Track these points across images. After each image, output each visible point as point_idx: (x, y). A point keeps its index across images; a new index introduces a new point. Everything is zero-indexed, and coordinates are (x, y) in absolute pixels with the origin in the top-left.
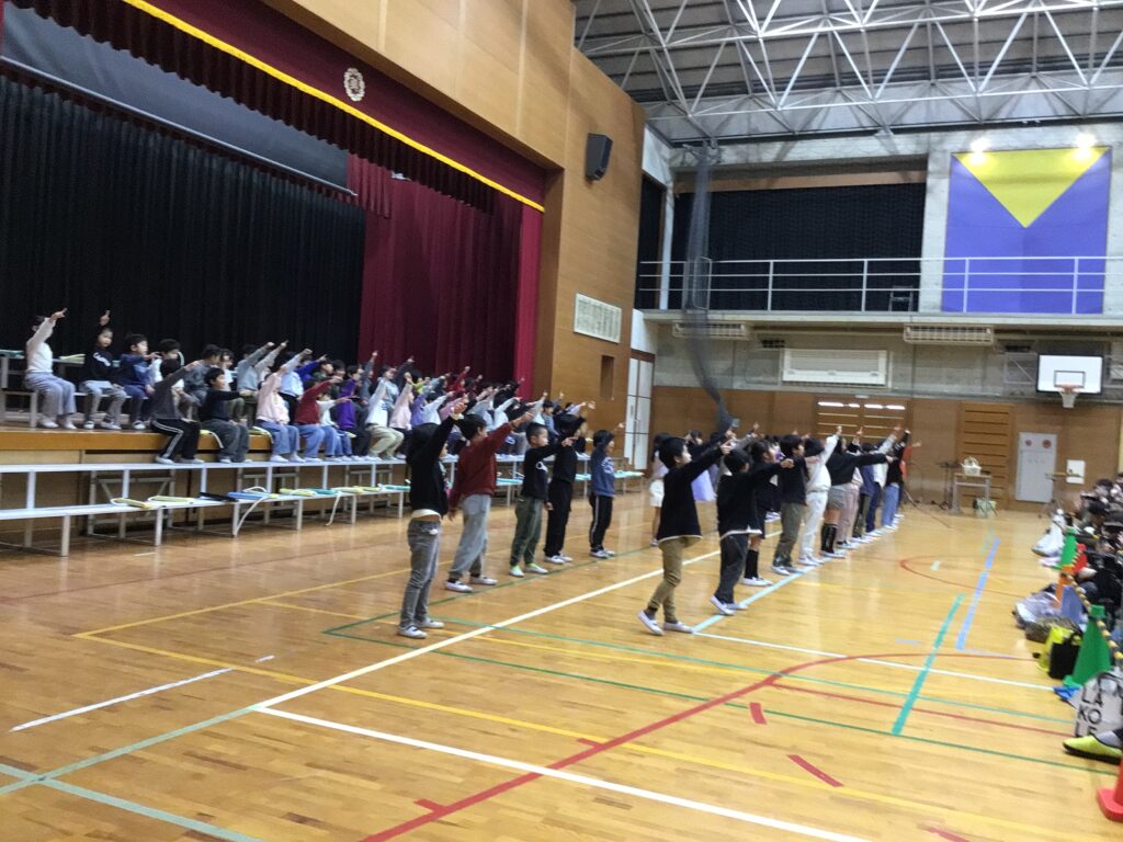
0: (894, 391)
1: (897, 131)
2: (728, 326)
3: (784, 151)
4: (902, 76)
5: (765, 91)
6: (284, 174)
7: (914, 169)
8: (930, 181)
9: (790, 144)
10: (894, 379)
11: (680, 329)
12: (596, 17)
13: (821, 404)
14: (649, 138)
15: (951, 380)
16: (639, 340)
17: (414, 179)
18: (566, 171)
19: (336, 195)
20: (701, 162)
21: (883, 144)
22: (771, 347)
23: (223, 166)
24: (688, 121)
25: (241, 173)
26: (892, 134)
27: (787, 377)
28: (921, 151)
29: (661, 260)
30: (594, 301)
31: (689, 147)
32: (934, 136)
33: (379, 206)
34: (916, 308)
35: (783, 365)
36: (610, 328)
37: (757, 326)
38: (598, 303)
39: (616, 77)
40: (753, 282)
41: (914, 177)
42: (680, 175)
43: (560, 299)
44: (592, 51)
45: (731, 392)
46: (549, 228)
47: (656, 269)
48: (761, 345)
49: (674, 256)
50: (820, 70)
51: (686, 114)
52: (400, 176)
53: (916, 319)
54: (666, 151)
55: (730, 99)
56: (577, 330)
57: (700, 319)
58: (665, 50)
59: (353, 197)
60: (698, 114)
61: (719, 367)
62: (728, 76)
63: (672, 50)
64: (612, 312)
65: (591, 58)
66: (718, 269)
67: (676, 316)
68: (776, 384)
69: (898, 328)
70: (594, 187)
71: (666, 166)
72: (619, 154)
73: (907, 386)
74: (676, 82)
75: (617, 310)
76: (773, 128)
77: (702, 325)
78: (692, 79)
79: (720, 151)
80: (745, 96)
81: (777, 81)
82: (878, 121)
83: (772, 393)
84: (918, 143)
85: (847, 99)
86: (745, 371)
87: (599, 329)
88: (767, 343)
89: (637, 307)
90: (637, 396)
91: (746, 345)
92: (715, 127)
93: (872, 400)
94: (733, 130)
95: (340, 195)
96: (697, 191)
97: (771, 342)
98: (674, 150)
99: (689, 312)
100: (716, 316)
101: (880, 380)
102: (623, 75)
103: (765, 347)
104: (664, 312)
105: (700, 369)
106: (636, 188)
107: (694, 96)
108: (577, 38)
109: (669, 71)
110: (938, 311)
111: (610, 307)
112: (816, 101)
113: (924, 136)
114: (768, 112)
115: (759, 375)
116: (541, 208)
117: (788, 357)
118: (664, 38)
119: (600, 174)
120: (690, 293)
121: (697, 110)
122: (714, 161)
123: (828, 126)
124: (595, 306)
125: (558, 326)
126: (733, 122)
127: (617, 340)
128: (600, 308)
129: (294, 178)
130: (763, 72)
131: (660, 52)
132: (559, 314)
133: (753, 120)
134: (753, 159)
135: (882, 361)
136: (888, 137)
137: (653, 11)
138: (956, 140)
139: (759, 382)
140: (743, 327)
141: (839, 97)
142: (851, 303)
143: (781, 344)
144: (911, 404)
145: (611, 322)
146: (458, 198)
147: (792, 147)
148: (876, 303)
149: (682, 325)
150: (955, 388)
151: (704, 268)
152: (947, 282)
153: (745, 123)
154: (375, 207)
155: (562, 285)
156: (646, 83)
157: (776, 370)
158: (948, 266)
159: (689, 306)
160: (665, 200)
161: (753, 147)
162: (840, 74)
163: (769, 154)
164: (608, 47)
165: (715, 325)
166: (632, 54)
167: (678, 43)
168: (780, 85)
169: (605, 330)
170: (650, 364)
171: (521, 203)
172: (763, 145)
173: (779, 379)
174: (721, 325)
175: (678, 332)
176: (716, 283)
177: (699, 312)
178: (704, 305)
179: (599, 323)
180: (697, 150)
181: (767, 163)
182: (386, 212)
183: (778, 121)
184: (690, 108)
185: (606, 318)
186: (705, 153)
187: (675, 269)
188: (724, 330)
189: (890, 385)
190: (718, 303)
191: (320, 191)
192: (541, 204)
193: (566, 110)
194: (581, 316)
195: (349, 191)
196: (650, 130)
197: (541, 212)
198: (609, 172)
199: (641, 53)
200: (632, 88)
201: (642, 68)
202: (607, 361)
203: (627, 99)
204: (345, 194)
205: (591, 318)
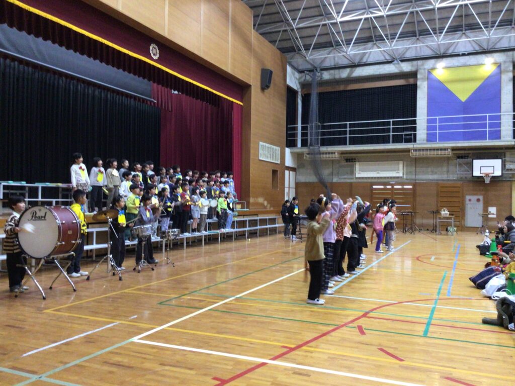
0: (407, 179)
1: (402, 61)
2: (329, 153)
3: (351, 72)
4: (404, 36)
5: (341, 45)
6: (122, 94)
7: (412, 78)
8: (419, 83)
9: (354, 69)
10: (407, 174)
11: (308, 156)
12: (263, 15)
13: (374, 187)
14: (289, 69)
15: (433, 173)
16: (289, 162)
17: (182, 93)
18: (252, 86)
19: (147, 101)
20: (313, 79)
21: (396, 67)
22: (349, 162)
23: (94, 91)
24: (306, 60)
25: (103, 94)
26: (400, 62)
27: (358, 175)
28: (414, 69)
29: (297, 124)
30: (267, 145)
31: (308, 72)
32: (420, 62)
34: (415, 141)
35: (355, 170)
36: (276, 157)
37: (342, 153)
38: (270, 146)
39: (273, 42)
40: (340, 133)
41: (411, 81)
42: (304, 85)
43: (252, 145)
44: (262, 31)
45: (332, 184)
46: (245, 113)
47: (295, 129)
48: (345, 161)
49: (303, 123)
50: (366, 35)
51: (306, 58)
52: (176, 92)
53: (416, 146)
54: (297, 75)
55: (325, 50)
56: (261, 158)
57: (316, 151)
58: (295, 29)
59: (154, 103)
60: (311, 57)
61: (326, 172)
62: (324, 39)
63: (297, 29)
64: (276, 150)
65: (261, 34)
66: (323, 127)
67: (305, 150)
68: (352, 179)
69: (408, 151)
70: (265, 93)
71: (297, 82)
72: (276, 78)
73: (413, 177)
74: (300, 43)
75: (278, 149)
76: (345, 62)
77: (317, 154)
78: (308, 41)
79: (322, 74)
80: (331, 48)
81: (346, 41)
82: (394, 57)
83: (351, 184)
84: (412, 66)
85: (379, 47)
86: (338, 173)
87: (270, 157)
88: (347, 160)
89: (287, 146)
90: (289, 188)
91: (338, 161)
92: (318, 63)
93: (398, 184)
94: (327, 64)
95: (149, 103)
96: (312, 93)
97: (349, 160)
98: (301, 75)
99: (311, 148)
100: (324, 149)
101: (401, 175)
102: (276, 41)
103: (347, 162)
104: (300, 148)
105: (317, 173)
106: (284, 92)
107: (309, 49)
108: (254, 25)
109: (297, 38)
110: (425, 142)
111: (275, 147)
112: (365, 49)
113: (415, 63)
114: (343, 55)
115: (344, 175)
116: (241, 104)
117: (357, 166)
118: (294, 24)
119: (268, 87)
120: (311, 140)
121: (311, 55)
122: (319, 79)
123: (370, 60)
124: (268, 147)
125: (252, 157)
126: (328, 60)
127: (279, 162)
128: (271, 148)
129: (127, 95)
130: (340, 36)
131: (292, 30)
132: (252, 151)
133: (336, 59)
134: (337, 77)
135: (401, 166)
136: (398, 63)
137: (288, 11)
138: (430, 64)
139: (345, 179)
140: (336, 153)
141: (375, 46)
142: (385, 140)
143: (354, 160)
144: (414, 185)
145: (276, 154)
146: (203, 101)
147: (355, 70)
148: (397, 140)
149: (308, 154)
150: (435, 177)
151: (318, 127)
152: (428, 128)
153: (333, 60)
154: (165, 107)
155: (253, 138)
156: (286, 45)
157: (352, 172)
158: (429, 121)
159: (311, 145)
160: (298, 97)
161: (336, 71)
162: (375, 36)
163: (344, 74)
164: (268, 29)
165: (323, 153)
166: (280, 31)
167: (301, 25)
168: (348, 42)
169: (273, 158)
170: (294, 173)
171: (232, 102)
172: (341, 70)
173: (354, 176)
174: (326, 153)
175: (307, 157)
176: (323, 134)
177: (316, 147)
178: (318, 144)
179: (271, 155)
180: (311, 74)
181: (344, 78)
182: (170, 109)
183: (348, 59)
184: (307, 55)
185: (273, 152)
186: (315, 75)
187: (303, 128)
188: (328, 156)
189: (405, 177)
190: (324, 143)
191: (139, 100)
192: (242, 102)
193: (251, 58)
194: (262, 152)
195: (153, 100)
196: (289, 66)
197: (241, 106)
198: (272, 85)
199: (284, 31)
200: (280, 47)
201: (284, 37)
202: (275, 172)
203: (278, 52)
204: (151, 102)
205: (267, 153)
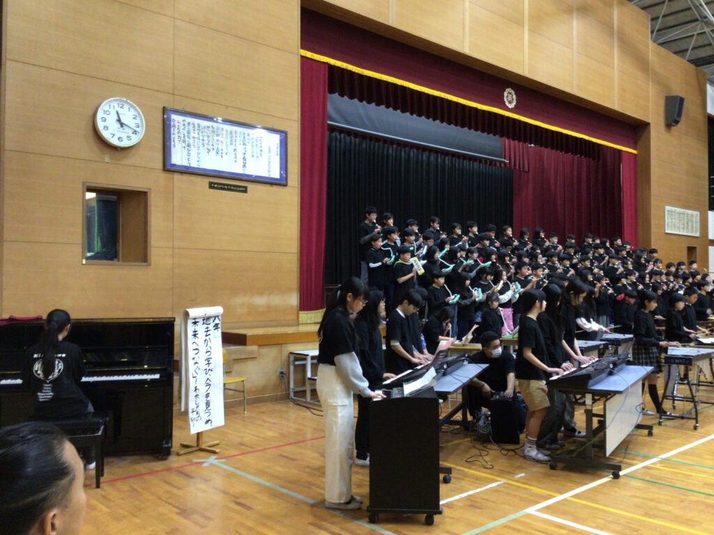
12: (665, 16)
14: (710, 89)
17: (540, 146)
18: (652, 125)
19: (495, 164)
30: (678, 210)
33: (521, 165)
36: (692, 227)
38: (682, 210)
39: (681, 53)
43: (653, 212)
44: (661, 41)
46: (641, 166)
52: (533, 146)
56: (667, 231)
59: (505, 163)
64: (692, 216)
70: (672, 131)
72: (690, 108)
75: (696, 214)
87: (684, 228)
89: (711, 209)
95: (498, 164)
102: (687, 50)
106: (704, 127)
108: (652, 32)
111: (690, 212)
116: (635, 152)
119: (677, 122)
124: (680, 214)
125: (654, 230)
127: (698, 235)
128: (683, 214)
129: (470, 158)
132: (654, 222)
137: (706, 4)
145: (692, 222)
146: (576, 154)
154: (519, 167)
155: (654, 201)
156: (704, 53)
166: (692, 36)
169: (688, 228)
171: (620, 151)
179: (683, 224)
185: (688, 220)
191: (486, 162)
192: (635, 149)
193: (648, 84)
194: (670, 220)
195: (503, 160)
196: (710, 85)
197: (634, 154)
198: (683, 118)
199: (698, 34)
200: (693, 58)
201: (700, 43)
202: (691, 250)
203: (692, 66)
204: (500, 162)
205: (677, 221)
